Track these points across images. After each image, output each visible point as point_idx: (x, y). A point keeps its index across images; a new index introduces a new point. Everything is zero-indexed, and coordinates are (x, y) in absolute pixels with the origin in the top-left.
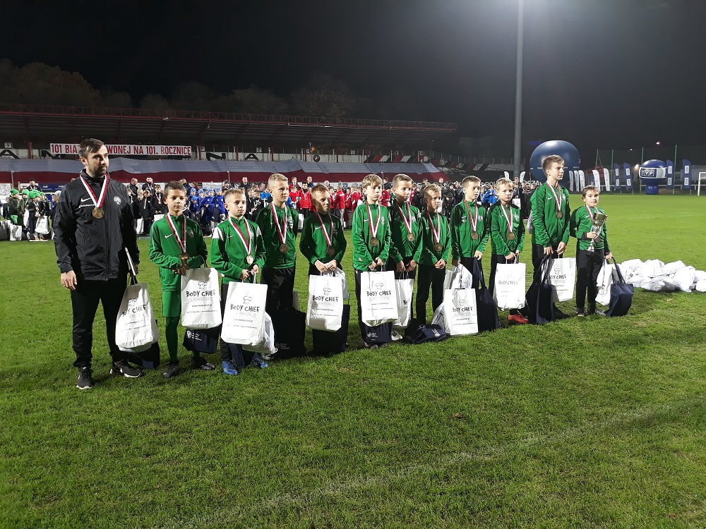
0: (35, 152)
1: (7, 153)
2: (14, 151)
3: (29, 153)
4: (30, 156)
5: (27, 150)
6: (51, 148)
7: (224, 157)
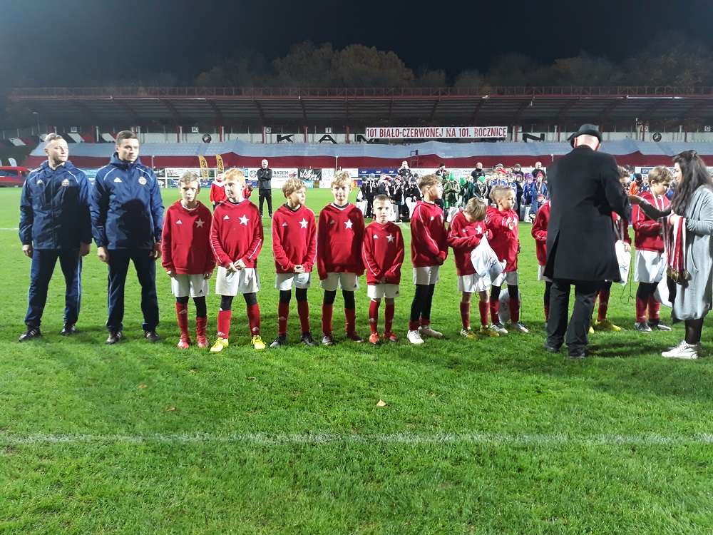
0: (352, 137)
1: (327, 138)
2: (333, 136)
3: (348, 137)
4: (348, 141)
5: (344, 135)
6: (367, 132)
7: (542, 138)
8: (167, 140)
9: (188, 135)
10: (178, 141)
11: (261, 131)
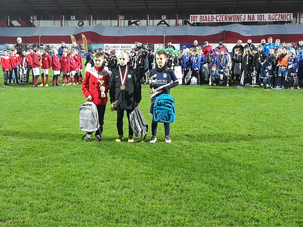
0: (180, 22)
1: (163, 23)
2: (167, 21)
3: (176, 22)
4: (177, 25)
5: (175, 20)
6: (191, 18)
8: (54, 25)
9: (69, 21)
10: (61, 26)
11: (117, 19)
